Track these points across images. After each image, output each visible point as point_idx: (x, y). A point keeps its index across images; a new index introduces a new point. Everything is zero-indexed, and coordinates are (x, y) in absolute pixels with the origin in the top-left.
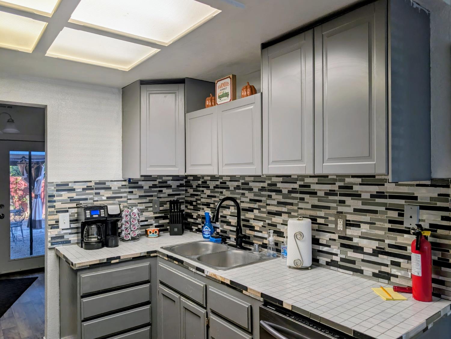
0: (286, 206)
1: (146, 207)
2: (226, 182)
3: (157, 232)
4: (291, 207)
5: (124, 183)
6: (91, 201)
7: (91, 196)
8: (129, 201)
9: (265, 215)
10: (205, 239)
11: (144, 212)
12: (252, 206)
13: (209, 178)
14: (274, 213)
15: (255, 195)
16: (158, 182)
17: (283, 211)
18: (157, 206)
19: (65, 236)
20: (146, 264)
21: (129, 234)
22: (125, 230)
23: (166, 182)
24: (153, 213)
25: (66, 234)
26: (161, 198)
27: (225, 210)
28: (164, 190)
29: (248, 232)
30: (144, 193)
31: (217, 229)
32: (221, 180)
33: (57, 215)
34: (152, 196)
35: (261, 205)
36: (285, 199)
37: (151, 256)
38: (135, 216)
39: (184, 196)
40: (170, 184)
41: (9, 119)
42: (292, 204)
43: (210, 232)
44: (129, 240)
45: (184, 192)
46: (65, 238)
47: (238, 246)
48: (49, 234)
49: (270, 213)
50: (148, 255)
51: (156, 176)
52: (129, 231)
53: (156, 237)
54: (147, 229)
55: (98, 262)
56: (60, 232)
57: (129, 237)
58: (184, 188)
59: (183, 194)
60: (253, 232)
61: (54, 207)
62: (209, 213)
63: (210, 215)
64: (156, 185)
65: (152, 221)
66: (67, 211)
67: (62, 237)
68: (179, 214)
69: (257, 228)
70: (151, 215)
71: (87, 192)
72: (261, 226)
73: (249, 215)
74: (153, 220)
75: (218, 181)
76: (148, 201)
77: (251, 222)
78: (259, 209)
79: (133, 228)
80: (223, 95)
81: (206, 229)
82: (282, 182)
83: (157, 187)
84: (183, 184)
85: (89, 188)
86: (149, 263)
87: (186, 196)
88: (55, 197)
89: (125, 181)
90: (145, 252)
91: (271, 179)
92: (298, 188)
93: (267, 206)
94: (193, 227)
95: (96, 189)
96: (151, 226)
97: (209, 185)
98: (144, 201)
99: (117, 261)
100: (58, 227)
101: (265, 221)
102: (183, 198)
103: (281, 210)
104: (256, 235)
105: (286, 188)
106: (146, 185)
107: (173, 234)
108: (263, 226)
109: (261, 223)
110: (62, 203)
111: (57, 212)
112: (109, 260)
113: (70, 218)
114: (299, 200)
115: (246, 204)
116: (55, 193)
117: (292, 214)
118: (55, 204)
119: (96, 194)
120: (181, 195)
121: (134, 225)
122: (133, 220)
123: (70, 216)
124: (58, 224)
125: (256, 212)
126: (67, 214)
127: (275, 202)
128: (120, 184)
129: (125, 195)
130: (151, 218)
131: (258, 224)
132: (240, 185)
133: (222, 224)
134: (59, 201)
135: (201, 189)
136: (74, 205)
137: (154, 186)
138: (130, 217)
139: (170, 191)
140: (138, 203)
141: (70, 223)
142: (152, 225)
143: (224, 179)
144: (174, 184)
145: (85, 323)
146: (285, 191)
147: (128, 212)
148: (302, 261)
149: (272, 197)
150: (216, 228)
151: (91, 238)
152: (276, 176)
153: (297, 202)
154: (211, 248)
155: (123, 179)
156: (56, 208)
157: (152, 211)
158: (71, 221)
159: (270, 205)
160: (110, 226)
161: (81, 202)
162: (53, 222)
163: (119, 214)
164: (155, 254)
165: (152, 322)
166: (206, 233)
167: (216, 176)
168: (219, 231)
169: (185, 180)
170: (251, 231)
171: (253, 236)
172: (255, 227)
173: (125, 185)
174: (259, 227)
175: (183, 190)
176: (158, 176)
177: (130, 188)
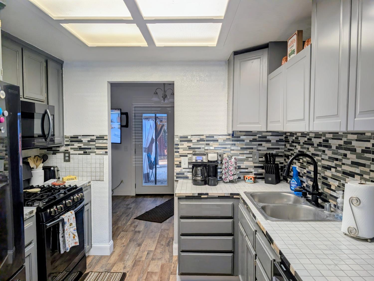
0: (359, 167)
1: (246, 157)
2: (311, 139)
3: (253, 178)
4: (363, 169)
5: (228, 137)
6: (203, 150)
7: (203, 146)
8: (232, 152)
9: (340, 175)
10: (292, 191)
11: (245, 161)
12: (330, 164)
13: (300, 134)
14: (348, 173)
15: (333, 153)
16: (258, 137)
17: (356, 172)
18: (256, 157)
19: (185, 173)
20: (230, 203)
21: (227, 177)
22: (225, 174)
23: (266, 137)
24: (253, 163)
25: (185, 172)
26: (260, 150)
27: (310, 166)
28: (264, 144)
29: (326, 190)
30: (245, 146)
31: (304, 184)
32: (308, 137)
33: (180, 158)
34: (252, 148)
35: (338, 163)
36: (358, 159)
37: (234, 197)
38: (231, 163)
39: (283, 150)
40: (269, 139)
41: (171, 93)
42: (364, 165)
43: (296, 185)
44: (227, 182)
45: (284, 147)
46: (185, 175)
47: (313, 203)
48: (175, 171)
49: (344, 173)
50: (231, 196)
51: (256, 132)
52: (227, 175)
53: (252, 183)
54: (245, 176)
55: (191, 195)
56: (182, 170)
57: (227, 180)
58: (284, 143)
59: (282, 149)
60: (330, 191)
61: (178, 152)
62: (296, 167)
63: (297, 169)
64: (256, 139)
65: (252, 170)
66: (187, 156)
67: (183, 174)
68: (273, 166)
69: (333, 188)
70: (251, 164)
71: (201, 143)
72: (337, 186)
73: (328, 173)
74: (252, 168)
75: (306, 137)
76: (248, 153)
77: (329, 180)
78: (336, 168)
79: (230, 173)
80: (291, 52)
81: (293, 182)
82: (357, 140)
83: (257, 141)
84: (283, 139)
85: (202, 140)
86: (232, 202)
87: (285, 151)
88: (179, 145)
89: (229, 135)
90: (229, 194)
91: (346, 137)
92: (371, 147)
93: (342, 165)
94: (288, 179)
95: (207, 141)
96: (250, 174)
97: (299, 141)
98: (245, 152)
99: (206, 196)
100: (180, 167)
101: (340, 181)
102: (283, 152)
103: (354, 171)
104: (331, 194)
105: (360, 147)
106: (247, 139)
107: (267, 182)
108: (338, 186)
109: (337, 183)
110: (183, 150)
111: (180, 156)
112: (200, 194)
113: (188, 161)
114: (371, 162)
115: (325, 161)
116: (179, 143)
117: (365, 176)
118: (179, 150)
119: (207, 144)
120: (280, 149)
121: (231, 171)
122: (230, 167)
123: (189, 159)
124: (181, 165)
125: (333, 170)
126: (187, 158)
127: (349, 162)
128: (225, 137)
129: (229, 146)
130: (251, 167)
131: (334, 183)
132: (322, 142)
133: (308, 179)
134: (182, 148)
135: (295, 144)
136: (191, 152)
137: (255, 140)
138: (228, 164)
139: (269, 145)
140: (240, 154)
141: (188, 165)
142: (251, 172)
143: (310, 136)
144: (274, 139)
145: (183, 237)
146: (359, 150)
147: (226, 160)
148: (357, 230)
149: (347, 155)
150: (302, 182)
151: (197, 177)
152: (352, 133)
153: (369, 164)
154: (292, 199)
155: (227, 134)
156: (180, 153)
157: (252, 161)
158: (189, 163)
159: (345, 165)
160: (212, 170)
161: (196, 150)
162: (178, 163)
163: (216, 161)
164: (238, 197)
165: (234, 251)
166: (293, 186)
167: (305, 133)
168: (304, 185)
169: (284, 136)
170: (328, 190)
171: (329, 195)
172: (332, 186)
173: (230, 139)
174: (335, 187)
175: (283, 145)
176: (258, 132)
177: (233, 141)
